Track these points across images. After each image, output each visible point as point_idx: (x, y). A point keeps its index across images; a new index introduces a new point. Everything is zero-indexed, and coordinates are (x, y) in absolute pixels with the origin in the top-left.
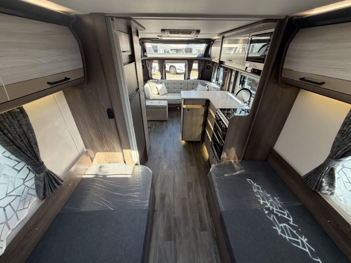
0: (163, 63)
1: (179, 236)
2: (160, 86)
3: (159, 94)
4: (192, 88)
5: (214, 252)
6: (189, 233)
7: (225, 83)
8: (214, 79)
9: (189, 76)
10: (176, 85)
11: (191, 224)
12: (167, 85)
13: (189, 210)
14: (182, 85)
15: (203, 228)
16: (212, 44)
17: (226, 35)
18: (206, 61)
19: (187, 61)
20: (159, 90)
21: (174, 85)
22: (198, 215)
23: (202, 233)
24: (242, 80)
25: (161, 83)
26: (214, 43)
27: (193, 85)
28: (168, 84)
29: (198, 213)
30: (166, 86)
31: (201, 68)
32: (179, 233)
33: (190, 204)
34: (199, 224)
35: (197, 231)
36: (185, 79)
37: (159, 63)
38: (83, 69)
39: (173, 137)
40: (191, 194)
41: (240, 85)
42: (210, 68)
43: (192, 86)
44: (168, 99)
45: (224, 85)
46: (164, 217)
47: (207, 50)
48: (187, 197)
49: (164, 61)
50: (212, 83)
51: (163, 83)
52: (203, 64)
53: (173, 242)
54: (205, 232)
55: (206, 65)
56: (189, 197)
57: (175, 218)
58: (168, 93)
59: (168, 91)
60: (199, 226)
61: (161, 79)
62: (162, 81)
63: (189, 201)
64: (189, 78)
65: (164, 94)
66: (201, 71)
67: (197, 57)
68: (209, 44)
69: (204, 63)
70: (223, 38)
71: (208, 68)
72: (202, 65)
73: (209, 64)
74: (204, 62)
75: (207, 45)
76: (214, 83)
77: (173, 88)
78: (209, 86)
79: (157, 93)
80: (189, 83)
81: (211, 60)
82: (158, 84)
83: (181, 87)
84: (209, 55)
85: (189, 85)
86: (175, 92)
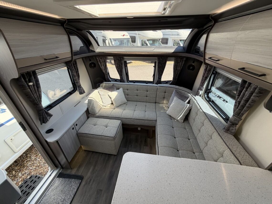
0: (121, 60)
2: (115, 94)
3: (113, 104)
4: (163, 97)
9: (159, 78)
10: (138, 91)
12: (127, 91)
14: (148, 92)
18: (188, 59)
20: (112, 100)
21: (136, 91)
25: (117, 89)
26: (217, 24)
27: (165, 92)
28: (127, 90)
30: (124, 92)
31: (179, 68)
37: (114, 60)
43: (163, 94)
49: (123, 58)
50: (196, 97)
51: (121, 89)
52: (183, 63)
55: (188, 65)
58: (128, 101)
59: (127, 99)
62: (119, 85)
65: (121, 105)
66: (179, 73)
67: (173, 52)
69: (185, 61)
71: (192, 68)
72: (181, 64)
73: (193, 64)
74: (184, 59)
75: (196, 30)
76: (200, 96)
77: (135, 96)
78: (191, 101)
79: (111, 103)
80: (158, 90)
81: (202, 59)
82: (112, 91)
83: (147, 95)
84: (199, 49)
85: (158, 92)
86: (138, 100)
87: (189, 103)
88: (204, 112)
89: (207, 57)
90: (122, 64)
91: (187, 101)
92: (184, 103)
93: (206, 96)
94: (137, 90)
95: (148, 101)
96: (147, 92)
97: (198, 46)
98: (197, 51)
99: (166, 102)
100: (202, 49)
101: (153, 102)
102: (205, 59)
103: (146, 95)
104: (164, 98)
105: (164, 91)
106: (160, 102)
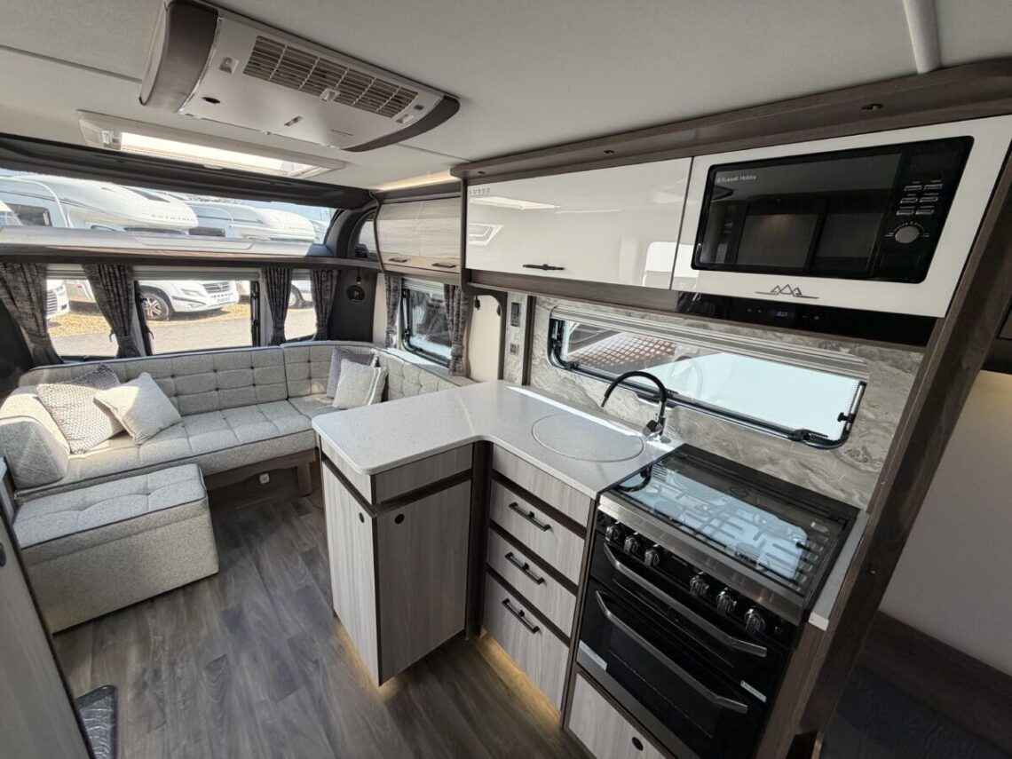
0: (124, 277)
2: (124, 397)
3: (122, 434)
4: (307, 376)
8: (395, 333)
9: (279, 328)
10: (220, 373)
12: (170, 380)
14: (256, 370)
16: (379, 208)
18: (342, 271)
19: (259, 270)
20: (120, 414)
21: (212, 374)
24: (555, 336)
25: (126, 379)
26: (383, 206)
27: (309, 362)
28: (173, 376)
30: (161, 386)
31: (328, 297)
36: (256, 339)
37: (91, 279)
41: (550, 353)
42: (361, 297)
43: (304, 366)
44: (196, 451)
47: (349, 230)
49: (132, 271)
50: (389, 350)
51: (146, 377)
52: (335, 282)
55: (346, 287)
58: (183, 415)
59: (178, 406)
61: (121, 354)
62: (130, 363)
64: (279, 339)
65: (162, 430)
66: (329, 308)
67: (308, 256)
68: (356, 211)
69: (339, 277)
70: (466, 182)
71: (356, 293)
72: (331, 285)
73: (359, 283)
74: (335, 273)
75: (347, 213)
76: (395, 347)
77: (210, 391)
78: (380, 360)
79: (110, 430)
80: (286, 359)
81: (377, 266)
82: (106, 387)
83: (254, 379)
84: (363, 248)
85: (288, 366)
86: (226, 403)
87: (378, 365)
88: (412, 364)
89: (385, 260)
90: (128, 291)
91: (374, 362)
92: (369, 367)
93: (406, 344)
94: (215, 371)
95: (261, 399)
96: (251, 371)
97: (361, 242)
98: (362, 253)
99: (318, 387)
100: (371, 248)
101: (281, 397)
102: (382, 264)
103: (251, 379)
104: (310, 378)
105: (306, 360)
106: (301, 393)
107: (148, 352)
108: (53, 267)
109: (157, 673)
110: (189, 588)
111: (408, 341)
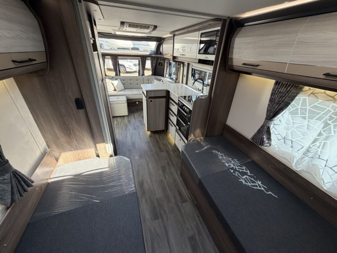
0: (116, 59)
1: (165, 213)
2: (116, 82)
3: (115, 90)
5: (197, 216)
6: (172, 208)
7: (178, 77)
8: (167, 74)
9: (143, 72)
11: (173, 200)
12: (123, 81)
13: (168, 189)
14: (138, 81)
15: (184, 201)
16: (163, 42)
17: (176, 33)
18: (158, 58)
19: (140, 58)
20: (115, 86)
22: (177, 191)
23: (184, 204)
24: (193, 73)
25: (116, 79)
26: (164, 41)
27: (149, 80)
28: (123, 80)
29: (176, 190)
30: (121, 82)
31: (154, 65)
32: (164, 211)
33: (168, 184)
34: (180, 198)
35: (180, 204)
36: (139, 75)
37: (112, 59)
38: (45, 53)
39: (138, 130)
40: (167, 176)
41: (192, 77)
42: (162, 65)
43: (148, 81)
44: (126, 94)
45: (177, 79)
46: (146, 201)
47: (158, 47)
48: (164, 178)
49: (118, 58)
50: (165, 78)
51: (119, 80)
53: (160, 220)
54: (186, 203)
55: (159, 62)
56: (165, 179)
57: (157, 199)
58: (125, 89)
59: (124, 86)
60: (180, 200)
61: (116, 75)
62: (117, 77)
63: (166, 182)
64: (143, 75)
65: (121, 90)
66: (154, 68)
67: (150, 54)
68: (160, 42)
70: (174, 36)
71: (161, 64)
72: (155, 62)
73: (161, 61)
74: (156, 59)
75: (158, 43)
76: (167, 78)
77: (129, 84)
79: (113, 89)
80: (144, 79)
82: (113, 80)
83: (137, 83)
84: (161, 52)
85: (144, 81)
86: (132, 87)
89: (164, 54)
90: (117, 62)
91: (162, 81)
92: (160, 82)
94: (130, 80)
95: (138, 88)
102: (163, 56)
107: (120, 75)
108: (106, 57)
109: (118, 124)
110: (123, 116)
111: (170, 77)
